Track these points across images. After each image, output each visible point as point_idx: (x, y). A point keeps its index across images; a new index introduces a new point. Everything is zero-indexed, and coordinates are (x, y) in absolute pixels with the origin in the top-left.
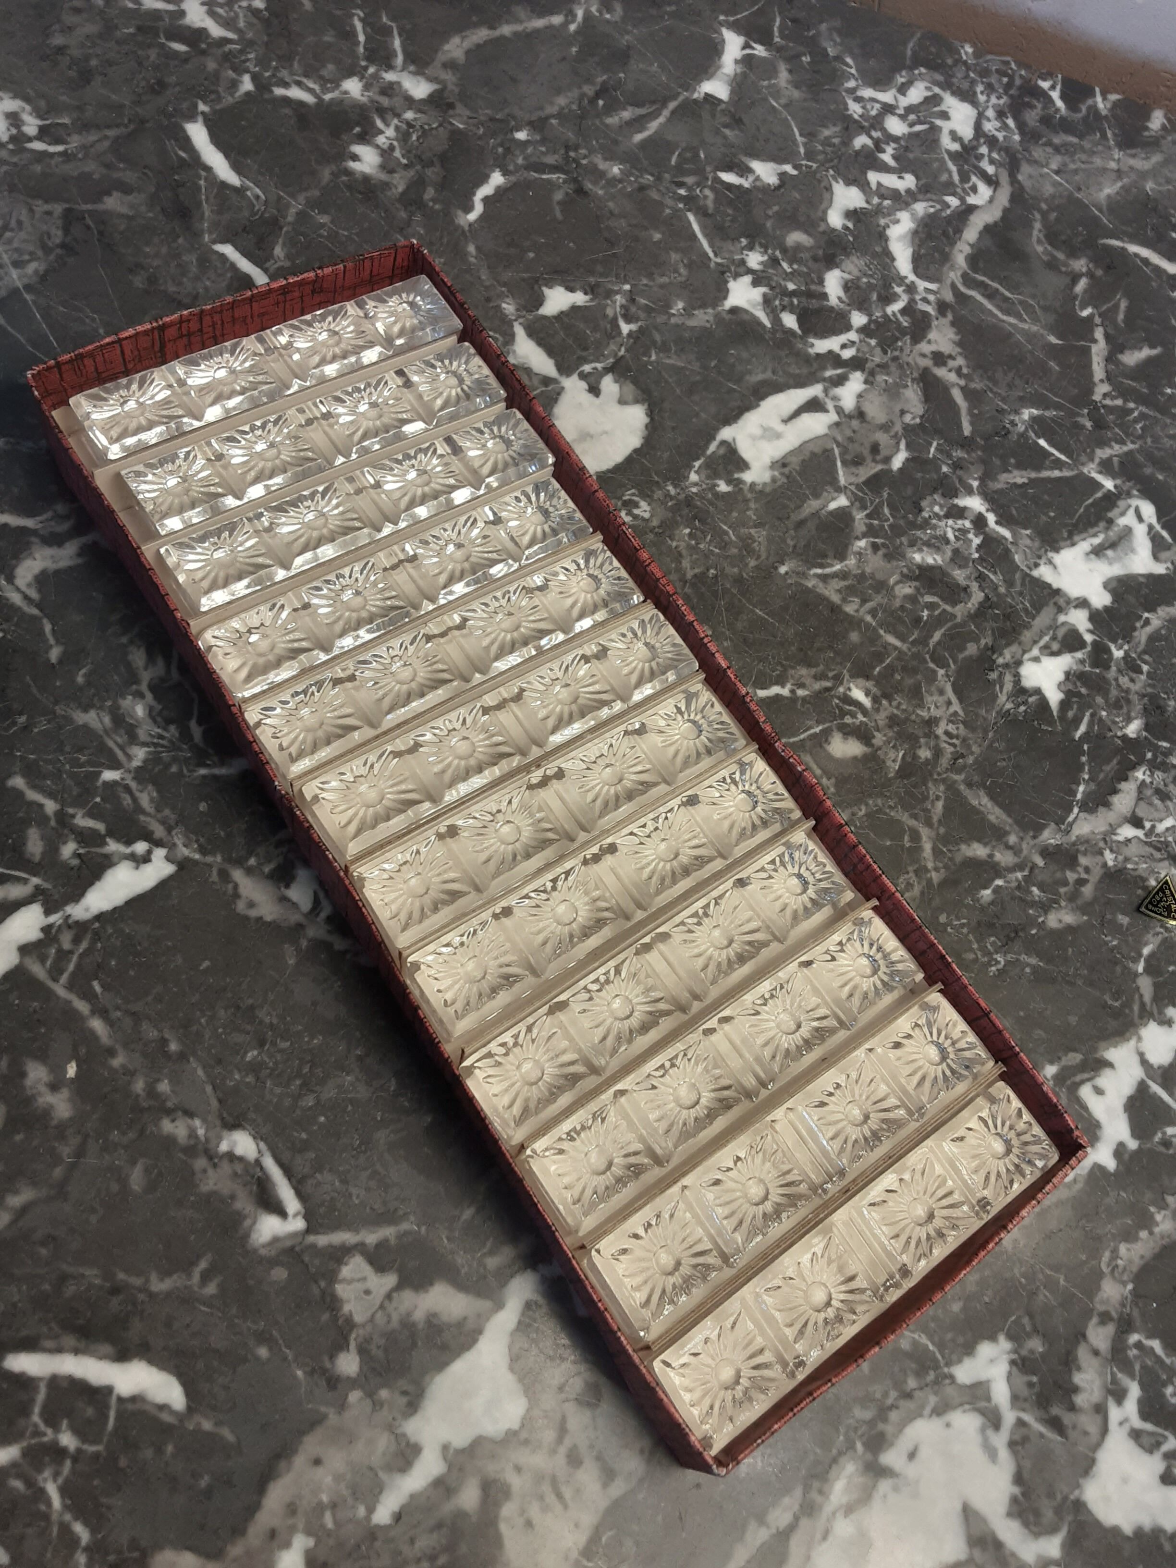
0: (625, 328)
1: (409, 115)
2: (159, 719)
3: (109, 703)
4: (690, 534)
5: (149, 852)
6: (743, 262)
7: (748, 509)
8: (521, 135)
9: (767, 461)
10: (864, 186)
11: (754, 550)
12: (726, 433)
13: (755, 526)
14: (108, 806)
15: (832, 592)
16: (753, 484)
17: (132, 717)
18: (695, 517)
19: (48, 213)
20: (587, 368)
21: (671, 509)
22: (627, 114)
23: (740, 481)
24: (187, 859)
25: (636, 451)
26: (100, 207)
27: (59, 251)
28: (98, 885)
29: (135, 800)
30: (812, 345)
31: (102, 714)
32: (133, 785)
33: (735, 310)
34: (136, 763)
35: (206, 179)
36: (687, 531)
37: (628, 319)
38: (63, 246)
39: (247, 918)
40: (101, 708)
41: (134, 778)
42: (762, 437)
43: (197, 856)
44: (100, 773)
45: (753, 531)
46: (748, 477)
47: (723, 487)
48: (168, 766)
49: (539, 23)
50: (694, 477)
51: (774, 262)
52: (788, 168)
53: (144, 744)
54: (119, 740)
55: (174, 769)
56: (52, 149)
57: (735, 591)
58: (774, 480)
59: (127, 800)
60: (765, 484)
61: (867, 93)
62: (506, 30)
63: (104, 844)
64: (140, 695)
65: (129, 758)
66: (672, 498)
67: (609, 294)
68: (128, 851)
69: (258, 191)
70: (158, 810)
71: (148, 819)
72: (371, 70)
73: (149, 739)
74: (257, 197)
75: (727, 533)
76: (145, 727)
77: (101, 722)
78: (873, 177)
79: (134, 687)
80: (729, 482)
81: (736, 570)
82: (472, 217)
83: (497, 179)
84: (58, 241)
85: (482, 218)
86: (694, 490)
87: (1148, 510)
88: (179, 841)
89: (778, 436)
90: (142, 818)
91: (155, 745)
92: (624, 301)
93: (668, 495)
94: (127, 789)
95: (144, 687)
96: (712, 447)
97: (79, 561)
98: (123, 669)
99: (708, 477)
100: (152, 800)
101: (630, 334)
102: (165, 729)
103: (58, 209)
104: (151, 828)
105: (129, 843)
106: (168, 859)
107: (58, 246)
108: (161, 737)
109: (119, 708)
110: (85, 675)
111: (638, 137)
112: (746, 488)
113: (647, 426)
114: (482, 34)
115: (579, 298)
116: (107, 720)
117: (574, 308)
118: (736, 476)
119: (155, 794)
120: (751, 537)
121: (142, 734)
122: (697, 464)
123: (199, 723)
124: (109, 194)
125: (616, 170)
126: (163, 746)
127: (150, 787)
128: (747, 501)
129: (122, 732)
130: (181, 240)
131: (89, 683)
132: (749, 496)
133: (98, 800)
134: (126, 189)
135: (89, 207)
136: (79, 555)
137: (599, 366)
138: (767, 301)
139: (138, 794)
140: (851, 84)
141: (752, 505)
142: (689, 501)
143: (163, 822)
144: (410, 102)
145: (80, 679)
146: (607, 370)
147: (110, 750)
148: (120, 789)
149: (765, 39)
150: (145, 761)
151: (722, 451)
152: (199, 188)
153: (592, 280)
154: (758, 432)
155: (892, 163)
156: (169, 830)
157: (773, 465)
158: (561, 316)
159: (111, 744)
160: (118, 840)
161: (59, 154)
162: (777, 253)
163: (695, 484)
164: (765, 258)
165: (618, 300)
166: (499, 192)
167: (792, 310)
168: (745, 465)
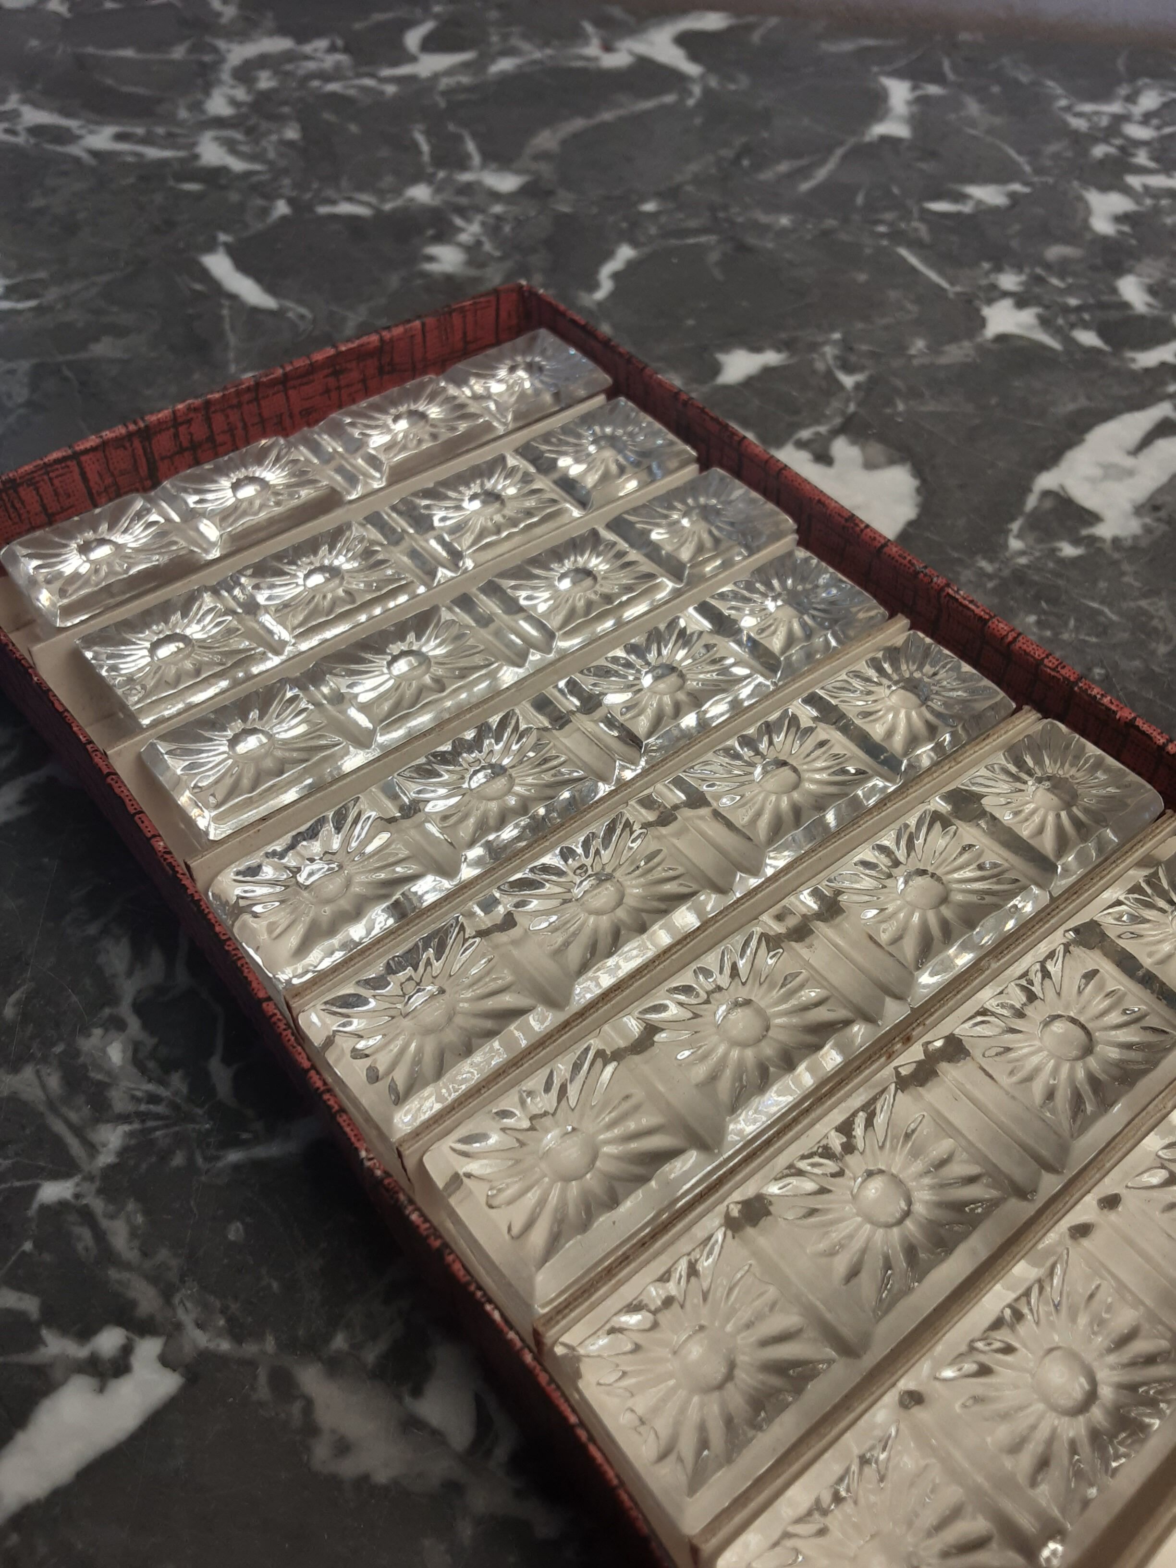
0: (848, 381)
1: (498, 209)
2: (151, 1065)
3: (59, 1049)
4: (1039, 623)
5: (127, 1350)
6: (994, 287)
7: (1123, 574)
8: (650, 207)
9: (1128, 507)
10: (1127, 190)
11: (1155, 630)
12: (1046, 481)
13: (1145, 596)
14: (47, 1257)
16: (1116, 541)
17: (99, 1068)
18: (1038, 598)
19: (11, 372)
20: (805, 434)
21: (995, 590)
22: (783, 167)
23: (1093, 540)
24: (205, 1357)
25: (911, 524)
26: (83, 355)
27: (22, 411)
28: (22, 1439)
29: (100, 1236)
30: (1133, 360)
31: (45, 1070)
32: (98, 1205)
33: (1002, 338)
34: (106, 1158)
35: (231, 308)
36: (1032, 619)
37: (849, 369)
38: (29, 404)
39: (334, 1481)
40: (45, 1060)
41: (100, 1192)
42: (1106, 477)
43: (225, 1346)
44: (35, 1188)
45: (1143, 603)
46: (1105, 531)
47: (1068, 550)
48: (165, 1156)
49: (648, 105)
50: (1015, 544)
51: (1038, 280)
52: (1017, 187)
53: (124, 1118)
54: (73, 1116)
55: (178, 1160)
56: (20, 306)
57: (1151, 696)
58: (1147, 529)
59: (85, 1237)
60: (1135, 538)
61: (1088, 108)
62: (608, 116)
63: (40, 1341)
64: (119, 1025)
65: (92, 1149)
66: (990, 577)
67: (814, 347)
68: (81, 1352)
69: (303, 311)
70: (145, 1254)
71: (125, 1276)
72: (441, 175)
73: (130, 1108)
74: (302, 317)
75: (1100, 613)
76: (125, 1084)
77: (43, 1086)
78: (1134, 181)
79: (107, 1011)
80: (1076, 541)
81: (1137, 663)
82: (600, 295)
83: (625, 253)
84: (20, 400)
85: (613, 295)
86: (1023, 560)
88: (187, 1316)
89: (1130, 473)
90: (114, 1274)
91: (143, 1117)
92: (836, 352)
93: (982, 573)
94: (87, 1216)
95: (125, 1010)
96: (1031, 502)
97: (21, 812)
98: (88, 981)
99: (1040, 541)
100: (133, 1233)
101: (858, 386)
102: (162, 1082)
103: (24, 365)
104: (132, 1294)
105: (85, 1334)
106: (165, 1361)
107: (20, 406)
108: (153, 1099)
109: (77, 1053)
110: (18, 1003)
111: (805, 186)
112: (1107, 547)
113: (918, 491)
114: (578, 124)
115: (771, 358)
116: (54, 1082)
117: (767, 370)
118: (1085, 532)
119: (140, 1219)
120: (1142, 612)
121: (119, 1101)
122: (1015, 526)
123: (226, 1061)
124: (96, 339)
125: (785, 221)
126: (157, 1117)
127: (131, 1206)
128: (1115, 563)
129: (80, 1100)
130: (196, 376)
131: (25, 1017)
132: (1116, 556)
133: (28, 1246)
134: (119, 332)
135: (70, 357)
136: (22, 803)
137: (823, 429)
138: (1045, 322)
139: (105, 1223)
140: (1063, 103)
141: (1126, 567)
142: (1019, 577)
143: (154, 1278)
144: (496, 196)
145: (9, 1012)
146: (836, 433)
147: (58, 1143)
148: (72, 1218)
149: (938, 78)
150: (123, 1152)
151: (1048, 504)
152: (221, 318)
153: (783, 335)
154: (1098, 472)
155: (1152, 165)
156: (167, 1294)
157: (1139, 510)
158: (750, 382)
159: (58, 1127)
160: (64, 1331)
161: (31, 309)
162: (1039, 271)
163: (1022, 553)
164: (1023, 278)
165: (829, 351)
166: (631, 266)
167: (1086, 326)
168: (1093, 518)
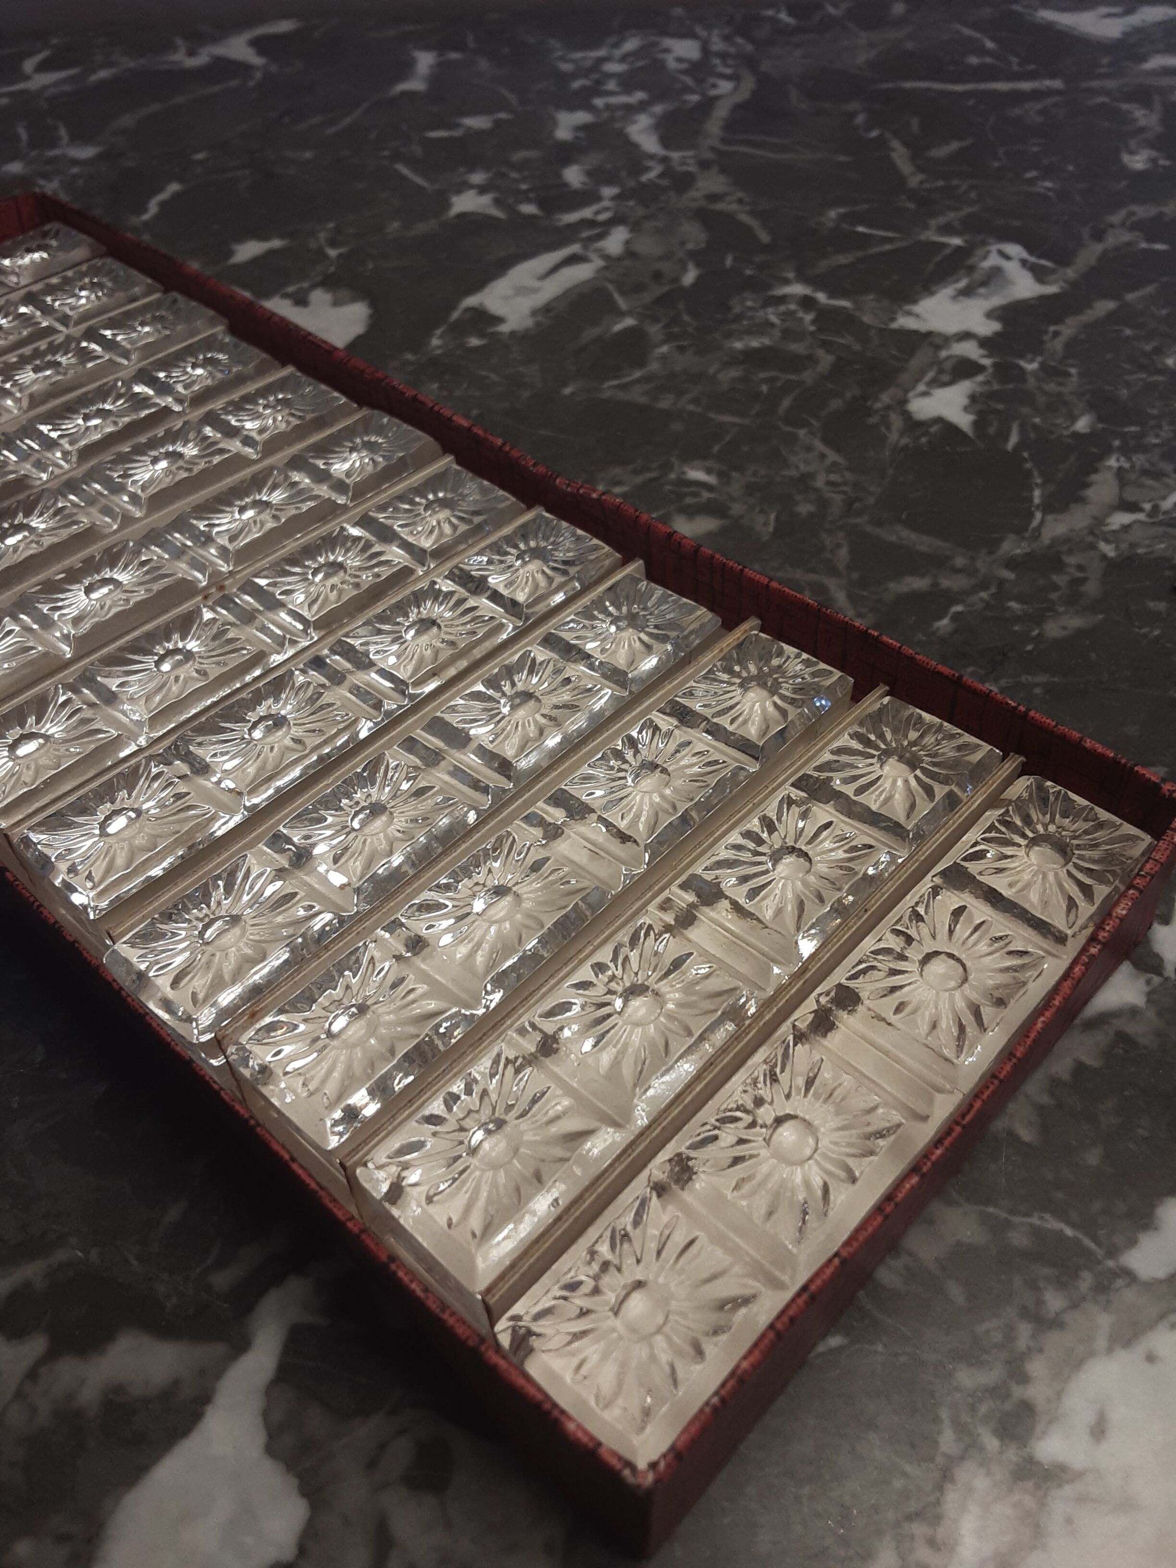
0: (332, 253)
1: (75, 170)
4: (440, 387)
6: (465, 183)
7: (511, 352)
8: (200, 156)
9: (527, 311)
10: (591, 109)
11: (525, 383)
12: (471, 301)
13: (523, 364)
15: (637, 396)
16: (512, 332)
18: (443, 373)
20: (291, 289)
21: (412, 371)
22: (315, 120)
23: (494, 334)
25: (358, 337)
30: (559, 220)
33: (462, 216)
36: (436, 385)
37: (333, 244)
42: (516, 295)
45: (521, 368)
46: (505, 328)
47: (474, 342)
49: (216, 89)
50: (436, 342)
51: (501, 175)
52: (503, 115)
57: (507, 422)
58: (538, 324)
60: (528, 330)
61: (578, 55)
62: (180, 100)
66: (411, 363)
67: (311, 234)
72: (34, 153)
75: (488, 377)
78: (599, 102)
80: (481, 335)
81: (505, 404)
82: (146, 217)
83: (174, 187)
85: (156, 217)
86: (438, 352)
87: (1015, 250)
89: (535, 291)
92: (328, 235)
93: (405, 362)
96: (455, 316)
99: (455, 338)
101: (340, 256)
111: (330, 131)
112: (504, 337)
113: (370, 316)
114: (156, 107)
115: (276, 243)
117: (271, 253)
118: (491, 330)
120: (519, 374)
122: (439, 332)
125: (308, 155)
128: (507, 347)
132: (509, 342)
137: (305, 285)
138: (497, 202)
140: (560, 53)
141: (514, 348)
142: (433, 362)
144: (75, 162)
146: (314, 287)
149: (460, 47)
151: (468, 316)
153: (288, 229)
154: (510, 293)
155: (618, 89)
157: (534, 313)
158: (255, 261)
162: (503, 169)
163: (439, 347)
164: (490, 175)
165: (322, 236)
166: (176, 196)
167: (529, 201)
168: (500, 320)
